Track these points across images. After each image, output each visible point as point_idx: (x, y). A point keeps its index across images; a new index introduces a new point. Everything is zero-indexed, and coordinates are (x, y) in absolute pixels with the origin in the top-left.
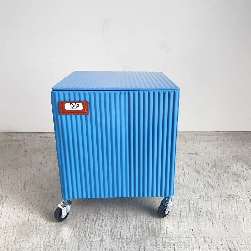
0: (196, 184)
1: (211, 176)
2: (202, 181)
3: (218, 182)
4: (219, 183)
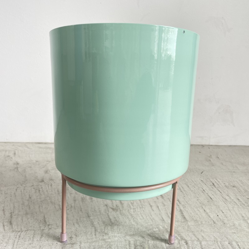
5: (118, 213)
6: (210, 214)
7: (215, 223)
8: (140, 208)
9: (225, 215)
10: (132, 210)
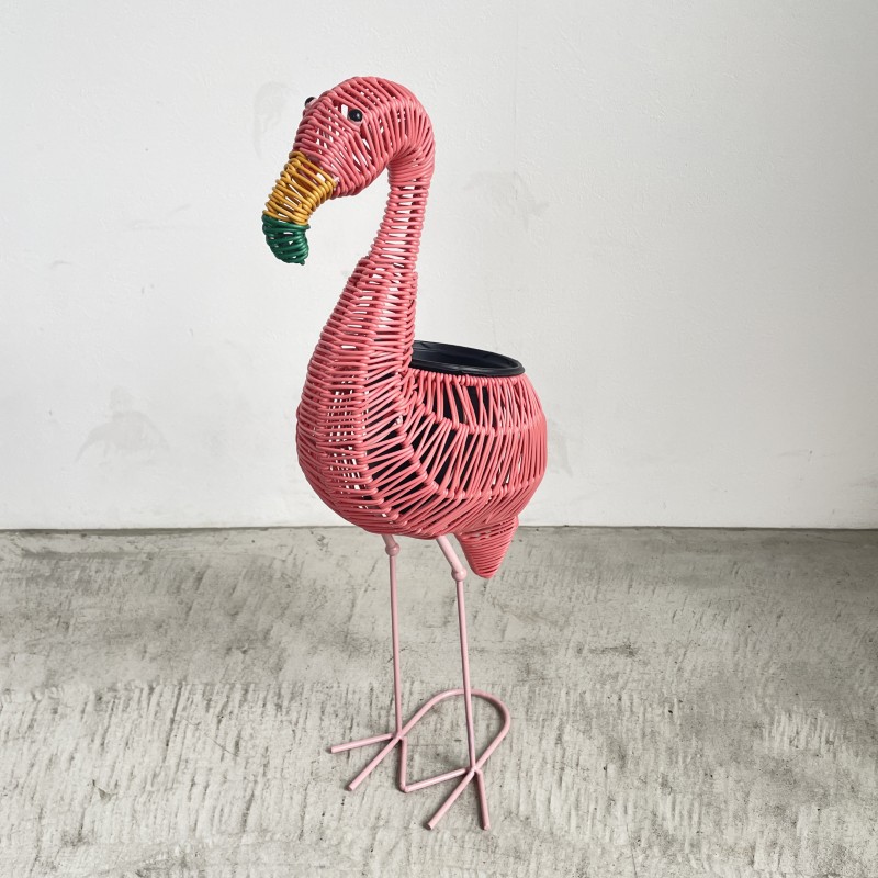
0: (599, 826)
1: (670, 779)
2: (630, 812)
3: (695, 818)
4: (700, 823)
5: (109, 806)
6: (309, 809)
7: (301, 835)
8: (165, 790)
9: (342, 811)
10: (142, 799)
